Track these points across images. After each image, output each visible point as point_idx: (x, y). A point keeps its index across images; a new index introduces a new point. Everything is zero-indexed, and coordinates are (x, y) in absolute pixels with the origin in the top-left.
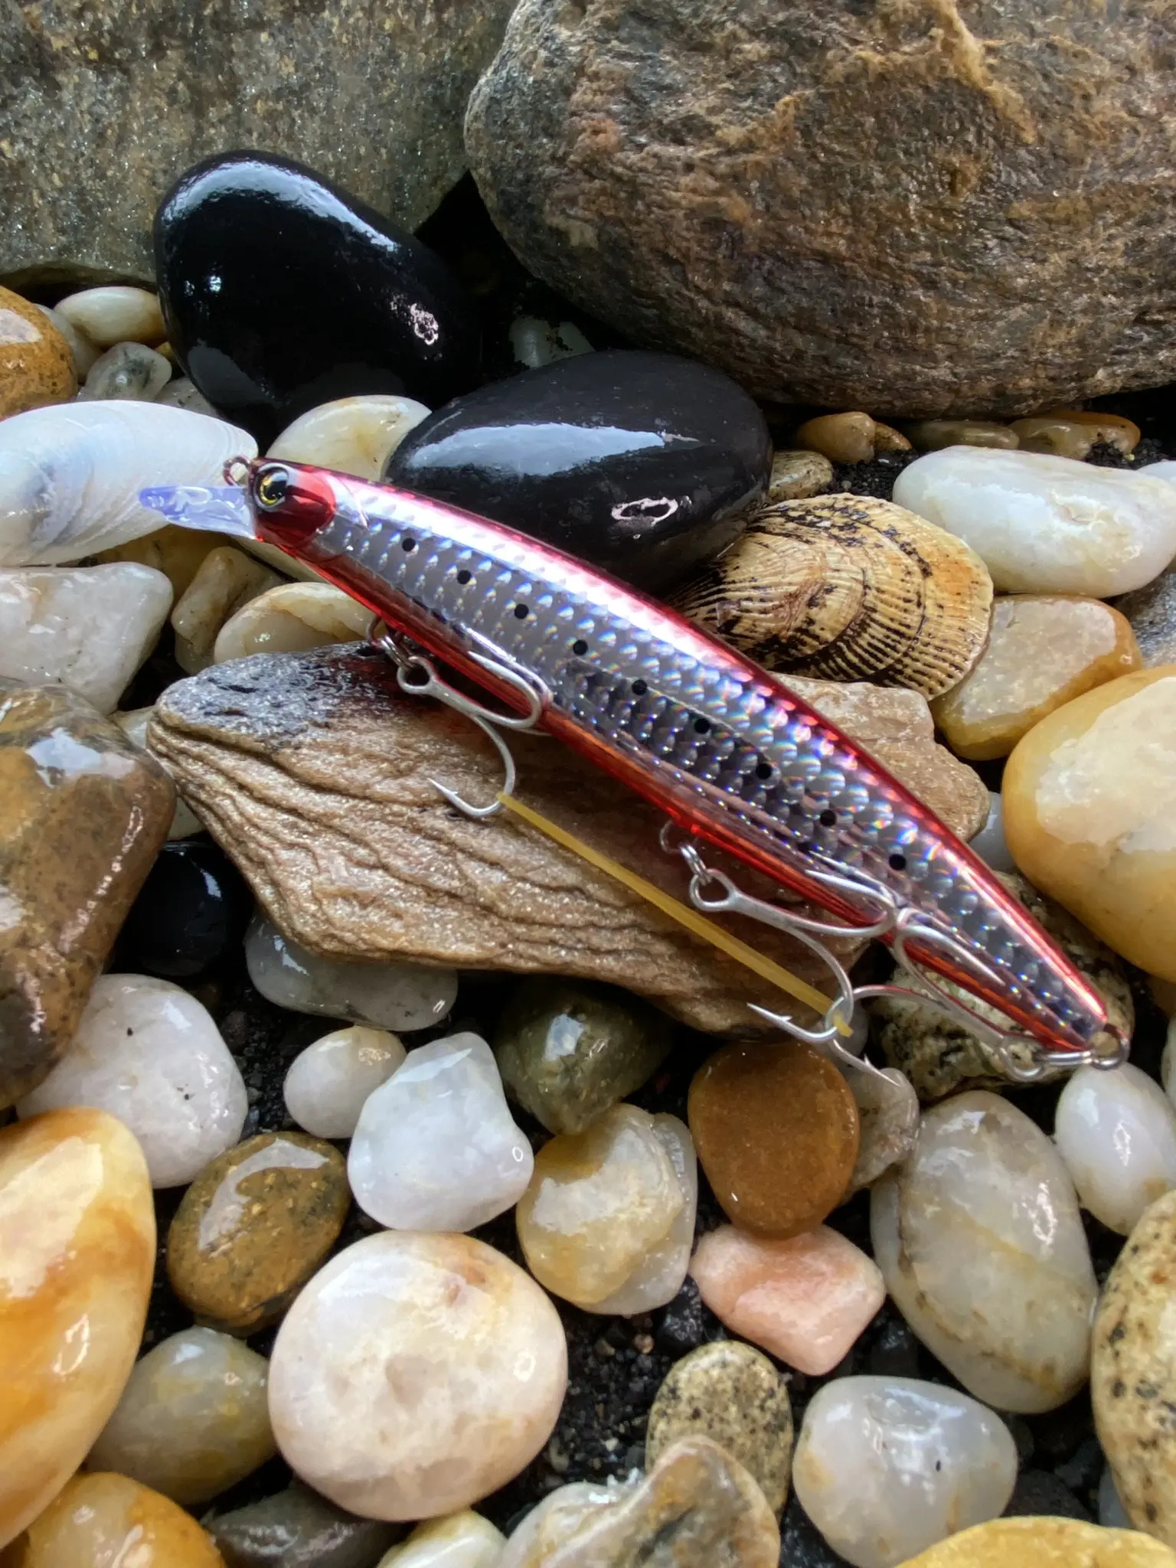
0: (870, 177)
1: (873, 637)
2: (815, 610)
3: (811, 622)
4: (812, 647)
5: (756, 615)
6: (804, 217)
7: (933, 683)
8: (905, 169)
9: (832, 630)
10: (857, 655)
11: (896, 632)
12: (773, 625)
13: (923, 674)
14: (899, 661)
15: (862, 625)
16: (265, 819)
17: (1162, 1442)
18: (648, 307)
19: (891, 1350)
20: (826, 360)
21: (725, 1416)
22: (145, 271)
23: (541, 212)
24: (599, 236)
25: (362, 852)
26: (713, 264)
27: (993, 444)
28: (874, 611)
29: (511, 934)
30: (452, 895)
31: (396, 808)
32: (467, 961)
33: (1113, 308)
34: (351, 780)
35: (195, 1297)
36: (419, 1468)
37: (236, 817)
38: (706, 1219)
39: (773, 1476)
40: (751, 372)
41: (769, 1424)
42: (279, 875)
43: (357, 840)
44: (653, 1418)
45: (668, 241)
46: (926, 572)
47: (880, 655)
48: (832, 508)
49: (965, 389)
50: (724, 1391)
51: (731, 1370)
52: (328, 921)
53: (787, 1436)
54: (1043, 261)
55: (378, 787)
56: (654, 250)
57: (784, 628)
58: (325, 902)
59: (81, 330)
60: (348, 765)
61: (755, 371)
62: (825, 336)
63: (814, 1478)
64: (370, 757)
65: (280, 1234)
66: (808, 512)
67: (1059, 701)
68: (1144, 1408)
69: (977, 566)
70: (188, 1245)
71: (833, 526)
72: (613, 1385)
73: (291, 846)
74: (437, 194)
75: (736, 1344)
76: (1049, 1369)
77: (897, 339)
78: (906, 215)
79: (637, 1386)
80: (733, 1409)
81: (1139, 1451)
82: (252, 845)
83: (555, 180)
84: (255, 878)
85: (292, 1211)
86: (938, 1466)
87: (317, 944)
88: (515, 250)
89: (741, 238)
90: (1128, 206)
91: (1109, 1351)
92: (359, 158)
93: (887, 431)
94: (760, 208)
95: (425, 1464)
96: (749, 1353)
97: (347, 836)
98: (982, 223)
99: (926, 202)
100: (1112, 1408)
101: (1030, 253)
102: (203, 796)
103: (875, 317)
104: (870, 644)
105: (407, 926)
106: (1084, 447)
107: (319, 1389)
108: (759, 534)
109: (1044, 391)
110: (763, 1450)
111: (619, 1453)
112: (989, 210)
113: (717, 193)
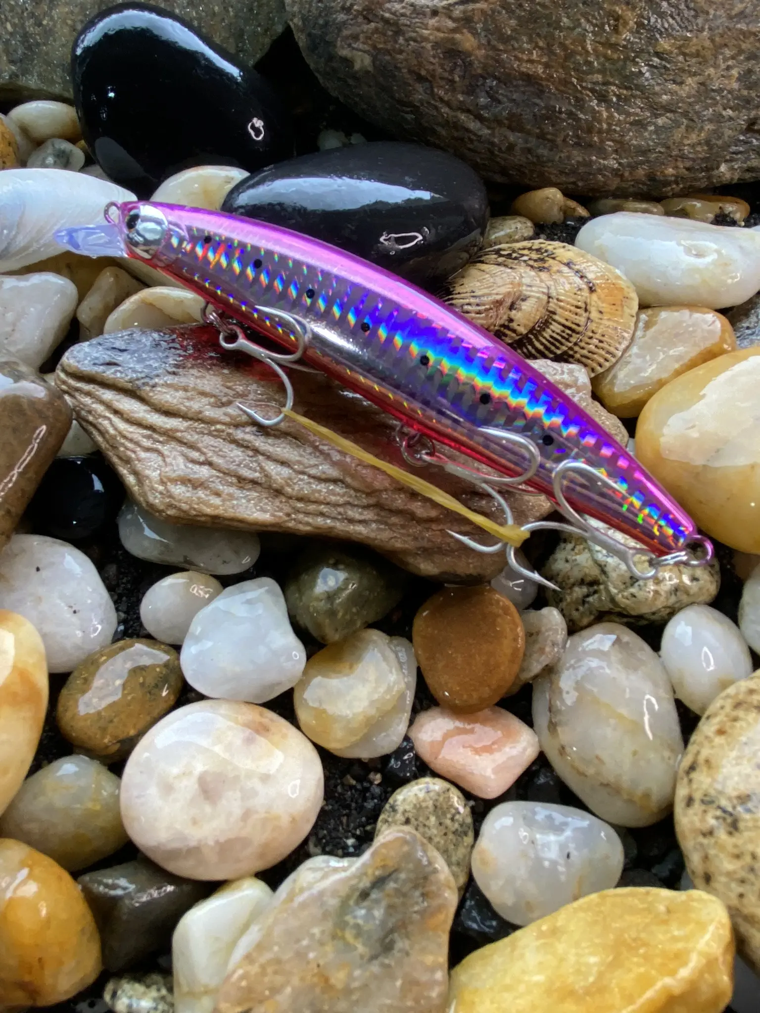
0: (559, 21)
1: (553, 332)
2: (514, 312)
3: (511, 320)
4: (512, 338)
5: (473, 315)
6: (514, 49)
7: (595, 365)
8: (585, 15)
9: (525, 326)
10: (542, 344)
11: (570, 328)
12: (484, 322)
13: (588, 358)
14: (571, 349)
15: (546, 323)
16: (131, 432)
17: (716, 833)
18: (407, 113)
19: (541, 785)
20: (529, 151)
21: (427, 823)
22: (68, 91)
23: (335, 46)
24: (374, 62)
25: (195, 455)
26: (452, 82)
27: (645, 211)
28: (554, 313)
29: (294, 508)
30: (254, 482)
31: (218, 427)
32: (264, 525)
33: (731, 119)
34: (189, 408)
35: (74, 734)
36: (217, 842)
37: (112, 431)
38: (421, 703)
39: (458, 864)
40: (479, 160)
41: (457, 830)
42: (139, 466)
43: (192, 446)
44: (379, 824)
45: (420, 65)
46: (592, 290)
47: (558, 344)
48: (530, 249)
49: (627, 174)
50: (427, 807)
51: (432, 794)
52: (171, 496)
53: (469, 839)
54: (681, 83)
55: (207, 413)
56: (410, 72)
57: (492, 324)
58: (169, 484)
59: (24, 130)
60: (188, 399)
61: (481, 159)
62: (529, 133)
63: (484, 862)
64: (203, 394)
65: (133, 698)
66: (514, 251)
67: (678, 373)
68: (705, 812)
69: (628, 287)
70: (71, 703)
71: (530, 259)
72: (353, 805)
73: (148, 450)
74: (267, 41)
75: (438, 781)
76: (647, 796)
77: (578, 137)
78: (584, 48)
79: (370, 805)
80: (433, 819)
81: (701, 839)
82: (122, 449)
83: (344, 23)
84: (123, 471)
85: (142, 685)
86: (568, 856)
87: (163, 511)
88: (317, 75)
89: (471, 64)
90: (740, 46)
91: (686, 780)
92: (214, 14)
93: (572, 204)
94: (483, 42)
95: (222, 840)
96: (447, 785)
97: (185, 444)
98: (639, 54)
99: (598, 39)
100: (685, 815)
101: (671, 77)
102: (91, 418)
103: (564, 120)
104: (551, 337)
105: (223, 501)
106: (711, 216)
107: (153, 791)
108: (478, 264)
109: (682, 178)
110: (453, 847)
111: (354, 846)
112: (642, 45)
113: (454, 31)
